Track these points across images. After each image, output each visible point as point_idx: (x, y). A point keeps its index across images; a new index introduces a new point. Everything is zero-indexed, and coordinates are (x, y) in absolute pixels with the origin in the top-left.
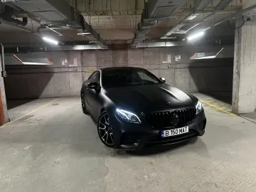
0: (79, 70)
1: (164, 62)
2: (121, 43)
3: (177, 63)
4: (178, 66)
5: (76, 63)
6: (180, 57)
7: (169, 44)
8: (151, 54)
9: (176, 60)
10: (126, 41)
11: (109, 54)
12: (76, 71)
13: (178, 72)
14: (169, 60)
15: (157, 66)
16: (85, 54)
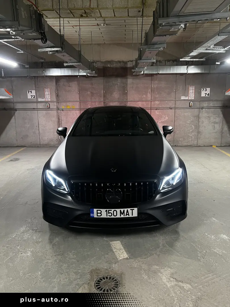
0: (53, 106)
1: (183, 98)
2: (119, 65)
3: (204, 99)
4: (205, 104)
5: (48, 96)
6: (208, 90)
7: (193, 70)
8: (163, 84)
9: (203, 94)
10: (125, 63)
11: (99, 83)
12: (49, 108)
13: (204, 114)
14: (192, 95)
15: (171, 104)
16: (62, 82)
